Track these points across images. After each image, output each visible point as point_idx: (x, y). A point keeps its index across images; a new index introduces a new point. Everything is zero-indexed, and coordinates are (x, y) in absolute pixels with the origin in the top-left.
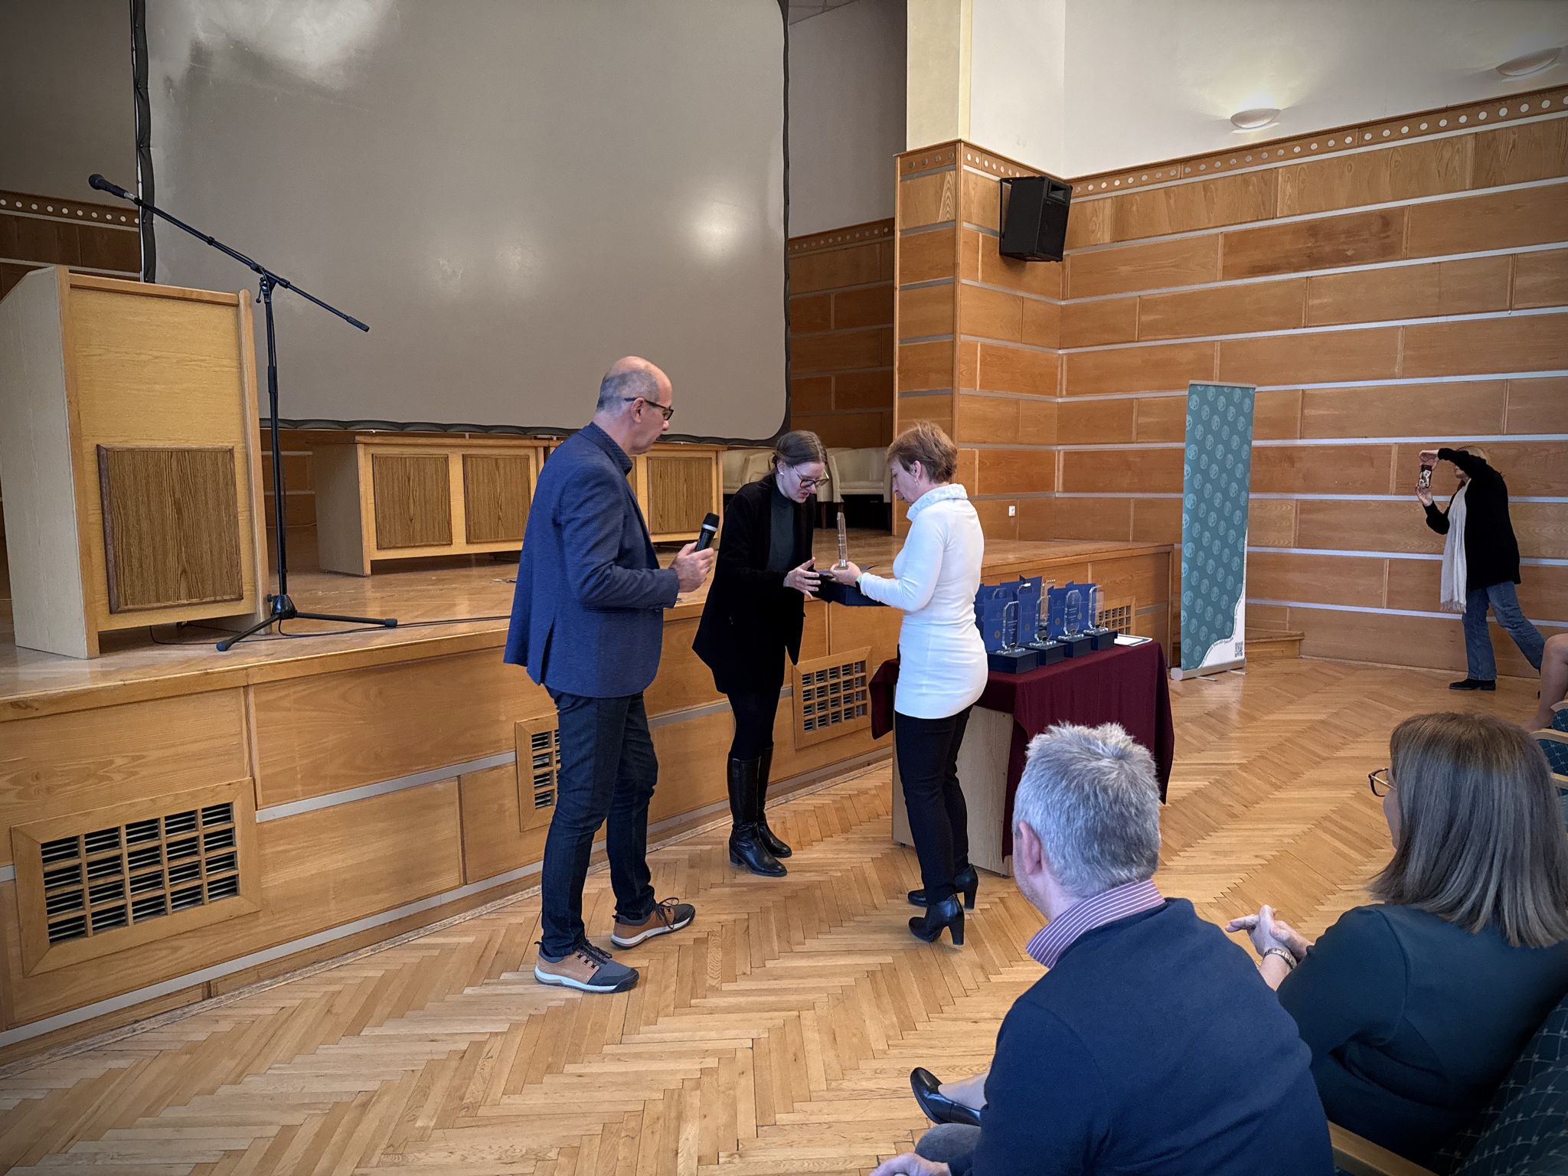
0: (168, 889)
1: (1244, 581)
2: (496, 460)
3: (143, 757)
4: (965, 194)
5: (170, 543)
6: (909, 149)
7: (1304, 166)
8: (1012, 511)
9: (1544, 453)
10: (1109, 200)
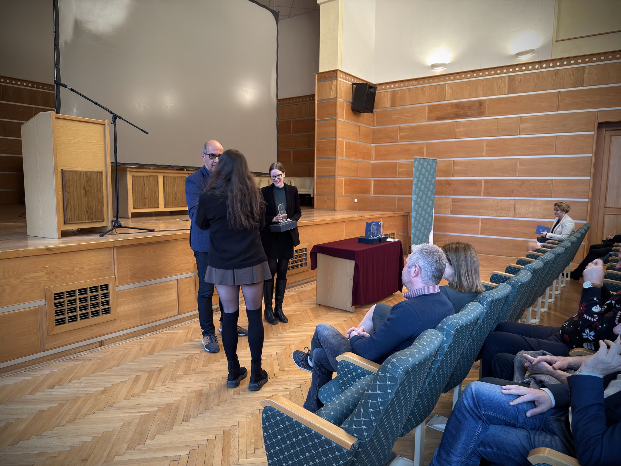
0: (90, 310)
1: (433, 225)
2: (175, 177)
3: (83, 268)
4: (340, 89)
5: (83, 202)
6: (320, 72)
7: (454, 83)
8: (356, 200)
9: (530, 183)
10: (390, 92)
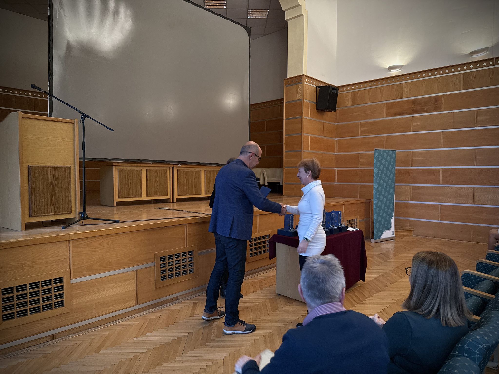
0: (41, 304)
1: (394, 211)
2: (157, 170)
3: (35, 262)
4: (305, 91)
5: (49, 195)
6: (288, 77)
7: (411, 83)
9: (488, 172)
10: (351, 93)
